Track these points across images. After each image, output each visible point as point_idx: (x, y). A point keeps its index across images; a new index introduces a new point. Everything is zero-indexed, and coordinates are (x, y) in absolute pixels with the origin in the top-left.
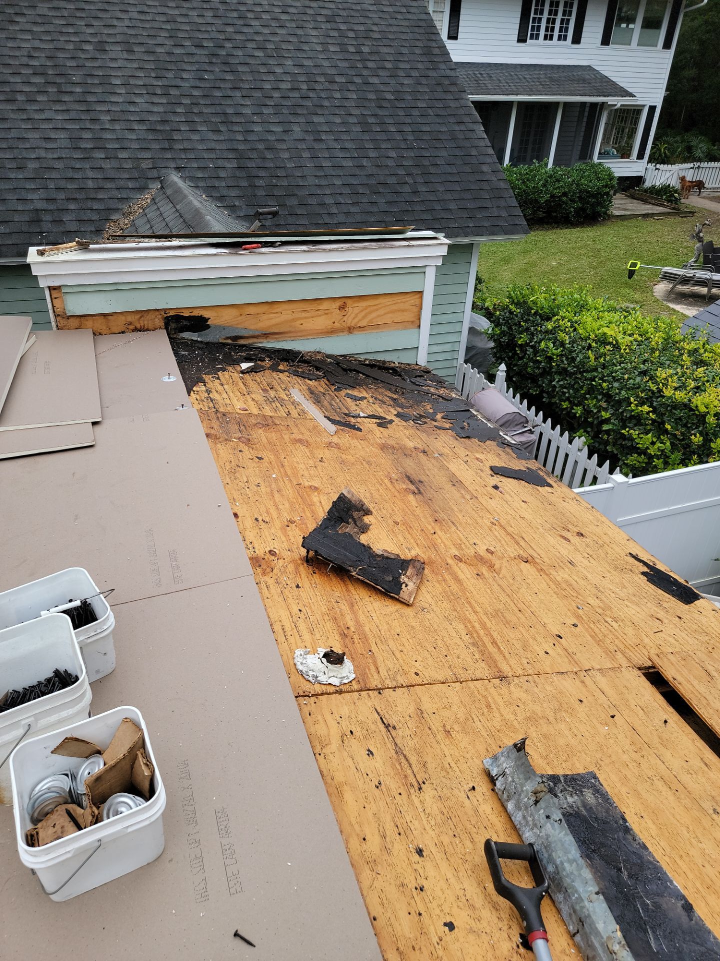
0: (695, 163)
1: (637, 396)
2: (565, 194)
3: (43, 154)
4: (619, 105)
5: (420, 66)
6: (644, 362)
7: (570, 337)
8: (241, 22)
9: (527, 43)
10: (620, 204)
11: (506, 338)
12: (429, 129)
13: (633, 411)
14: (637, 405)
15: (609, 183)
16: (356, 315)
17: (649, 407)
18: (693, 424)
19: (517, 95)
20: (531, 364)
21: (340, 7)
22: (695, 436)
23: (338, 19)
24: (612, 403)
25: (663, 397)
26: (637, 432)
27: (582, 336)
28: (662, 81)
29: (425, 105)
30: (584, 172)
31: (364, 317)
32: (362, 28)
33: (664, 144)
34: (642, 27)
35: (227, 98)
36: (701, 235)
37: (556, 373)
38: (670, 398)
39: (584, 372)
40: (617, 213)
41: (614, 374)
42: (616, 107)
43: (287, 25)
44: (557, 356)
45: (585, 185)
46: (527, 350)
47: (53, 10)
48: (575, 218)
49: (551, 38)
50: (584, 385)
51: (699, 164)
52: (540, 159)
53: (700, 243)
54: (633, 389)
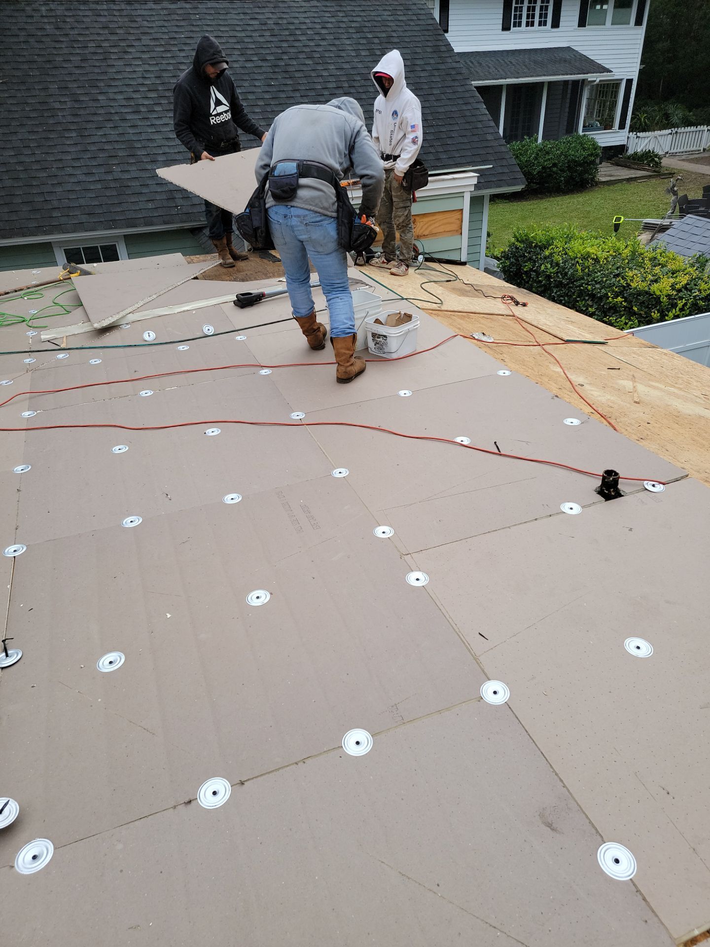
0: (673, 129)
1: (613, 291)
2: (555, 165)
3: (167, 150)
4: (598, 80)
5: (432, 61)
6: (617, 269)
7: (563, 259)
8: (292, 38)
9: (511, 31)
10: (605, 172)
11: (515, 267)
12: (443, 111)
13: (610, 303)
14: (613, 298)
15: (594, 152)
16: (422, 228)
17: (622, 298)
18: (653, 305)
19: (506, 79)
20: (535, 284)
21: (366, 20)
22: (654, 312)
23: (365, 30)
24: (596, 300)
25: (631, 289)
26: (615, 318)
27: (572, 257)
28: (636, 56)
29: (439, 92)
30: (571, 144)
31: (426, 229)
32: (384, 35)
33: (643, 114)
34: (615, 7)
35: (291, 98)
36: (675, 189)
37: (554, 287)
38: (635, 288)
39: (574, 282)
40: (603, 179)
41: (596, 279)
42: (595, 83)
43: (327, 38)
44: (554, 274)
45: (573, 156)
46: (531, 275)
47: (153, 40)
48: (565, 186)
49: (532, 25)
50: (575, 292)
51: (676, 129)
52: (530, 135)
53: (675, 197)
54: (610, 287)
